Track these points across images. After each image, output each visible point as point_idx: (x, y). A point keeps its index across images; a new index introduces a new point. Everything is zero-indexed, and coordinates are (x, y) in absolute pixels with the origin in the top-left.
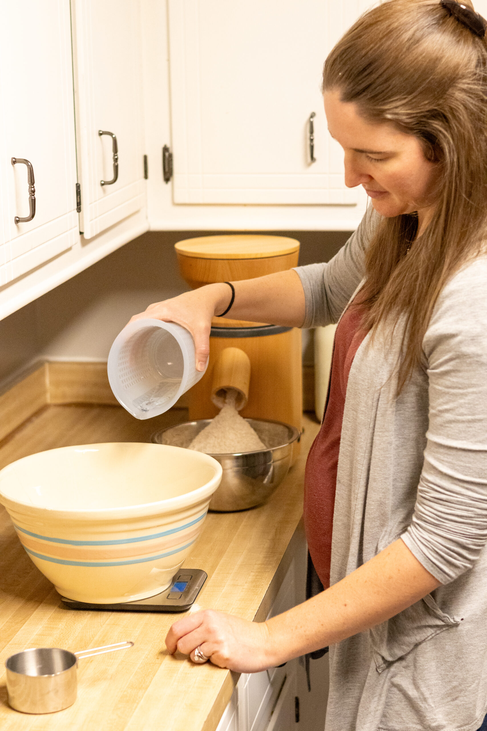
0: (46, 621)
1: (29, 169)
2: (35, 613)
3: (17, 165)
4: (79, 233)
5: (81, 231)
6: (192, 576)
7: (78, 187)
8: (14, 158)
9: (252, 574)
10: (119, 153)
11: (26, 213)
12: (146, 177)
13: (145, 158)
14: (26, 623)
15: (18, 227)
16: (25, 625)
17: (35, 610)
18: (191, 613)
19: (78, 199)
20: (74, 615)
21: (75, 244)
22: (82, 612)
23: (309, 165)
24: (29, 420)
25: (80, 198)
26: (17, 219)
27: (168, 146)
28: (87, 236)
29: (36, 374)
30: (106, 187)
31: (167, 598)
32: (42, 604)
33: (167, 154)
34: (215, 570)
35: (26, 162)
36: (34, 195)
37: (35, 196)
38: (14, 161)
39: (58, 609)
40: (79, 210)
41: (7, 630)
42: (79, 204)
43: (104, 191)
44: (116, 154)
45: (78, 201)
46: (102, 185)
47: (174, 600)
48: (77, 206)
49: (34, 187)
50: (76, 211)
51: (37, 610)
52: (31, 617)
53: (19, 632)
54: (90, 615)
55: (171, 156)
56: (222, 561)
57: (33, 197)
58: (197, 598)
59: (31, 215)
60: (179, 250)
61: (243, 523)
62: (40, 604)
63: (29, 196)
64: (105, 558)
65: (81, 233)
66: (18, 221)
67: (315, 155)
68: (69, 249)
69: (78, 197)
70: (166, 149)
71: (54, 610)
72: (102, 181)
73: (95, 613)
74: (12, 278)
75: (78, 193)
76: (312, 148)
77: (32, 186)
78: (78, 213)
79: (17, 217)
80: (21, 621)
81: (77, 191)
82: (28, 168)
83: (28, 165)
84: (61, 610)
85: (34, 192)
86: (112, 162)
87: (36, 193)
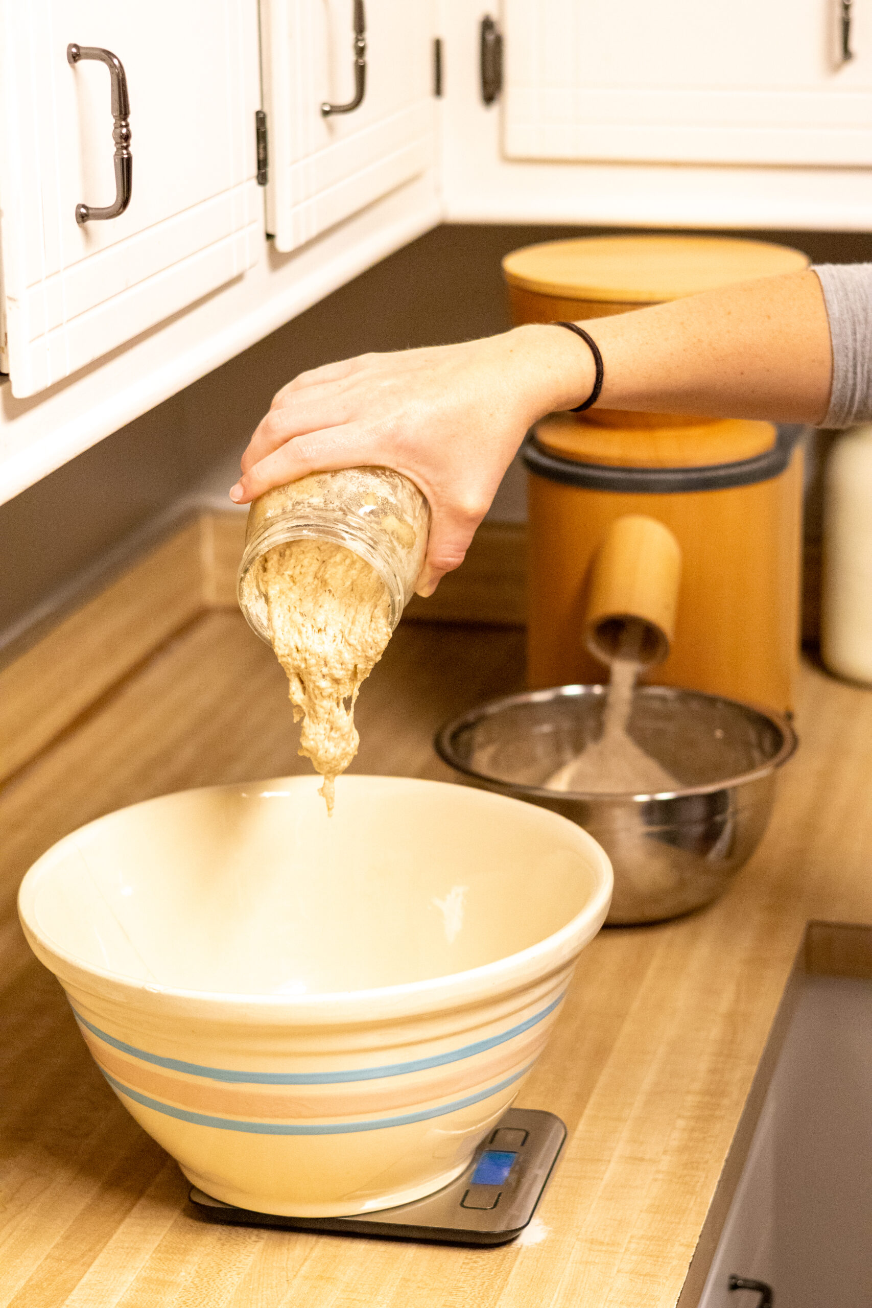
0: (147, 1257)
1: (115, 77)
2: (122, 1228)
3: (82, 64)
4: (263, 237)
5: (271, 231)
6: (527, 1134)
7: (261, 120)
8: (76, 46)
9: (681, 1123)
10: (368, 34)
11: (108, 196)
12: (438, 90)
13: (438, 46)
14: (97, 1262)
15: (86, 232)
16: (91, 1269)
17: (121, 1221)
18: (523, 1249)
19: (261, 151)
20: (220, 1239)
21: (251, 267)
22: (241, 1230)
23: (836, 68)
24: (161, 648)
25: (265, 149)
26: (83, 211)
27: (495, 16)
28: (284, 244)
29: (179, 541)
30: (336, 119)
31: (462, 1205)
32: (143, 1201)
33: (490, 38)
34: (585, 1107)
35: (107, 56)
36: (126, 148)
37: (130, 149)
38: (76, 55)
39: (183, 1220)
40: (262, 178)
41: (45, 1285)
42: (262, 164)
43: (331, 129)
44: (360, 38)
45: (261, 156)
46: (326, 113)
47: (480, 1212)
48: (259, 168)
49: (127, 126)
50: (254, 182)
51: (128, 1220)
52: (111, 1241)
53: (75, 1292)
54: (261, 1244)
55: (499, 41)
56: (603, 1079)
57: (125, 152)
58: (538, 1207)
59: (120, 202)
60: (516, 278)
61: (655, 963)
62: (138, 1198)
63: (115, 149)
64: (300, 1116)
65: (270, 237)
66: (84, 216)
67: (855, 44)
68: (237, 279)
69: (262, 146)
70: (487, 25)
71: (171, 1223)
72: (324, 104)
73: (276, 1236)
74: (67, 371)
75: (262, 136)
76: (846, 26)
77: (124, 123)
78: (260, 189)
79: (84, 206)
80: (83, 1256)
81: (258, 130)
82: (112, 73)
83: (112, 66)
84: (190, 1221)
85: (127, 137)
86: (351, 56)
87: (132, 141)
